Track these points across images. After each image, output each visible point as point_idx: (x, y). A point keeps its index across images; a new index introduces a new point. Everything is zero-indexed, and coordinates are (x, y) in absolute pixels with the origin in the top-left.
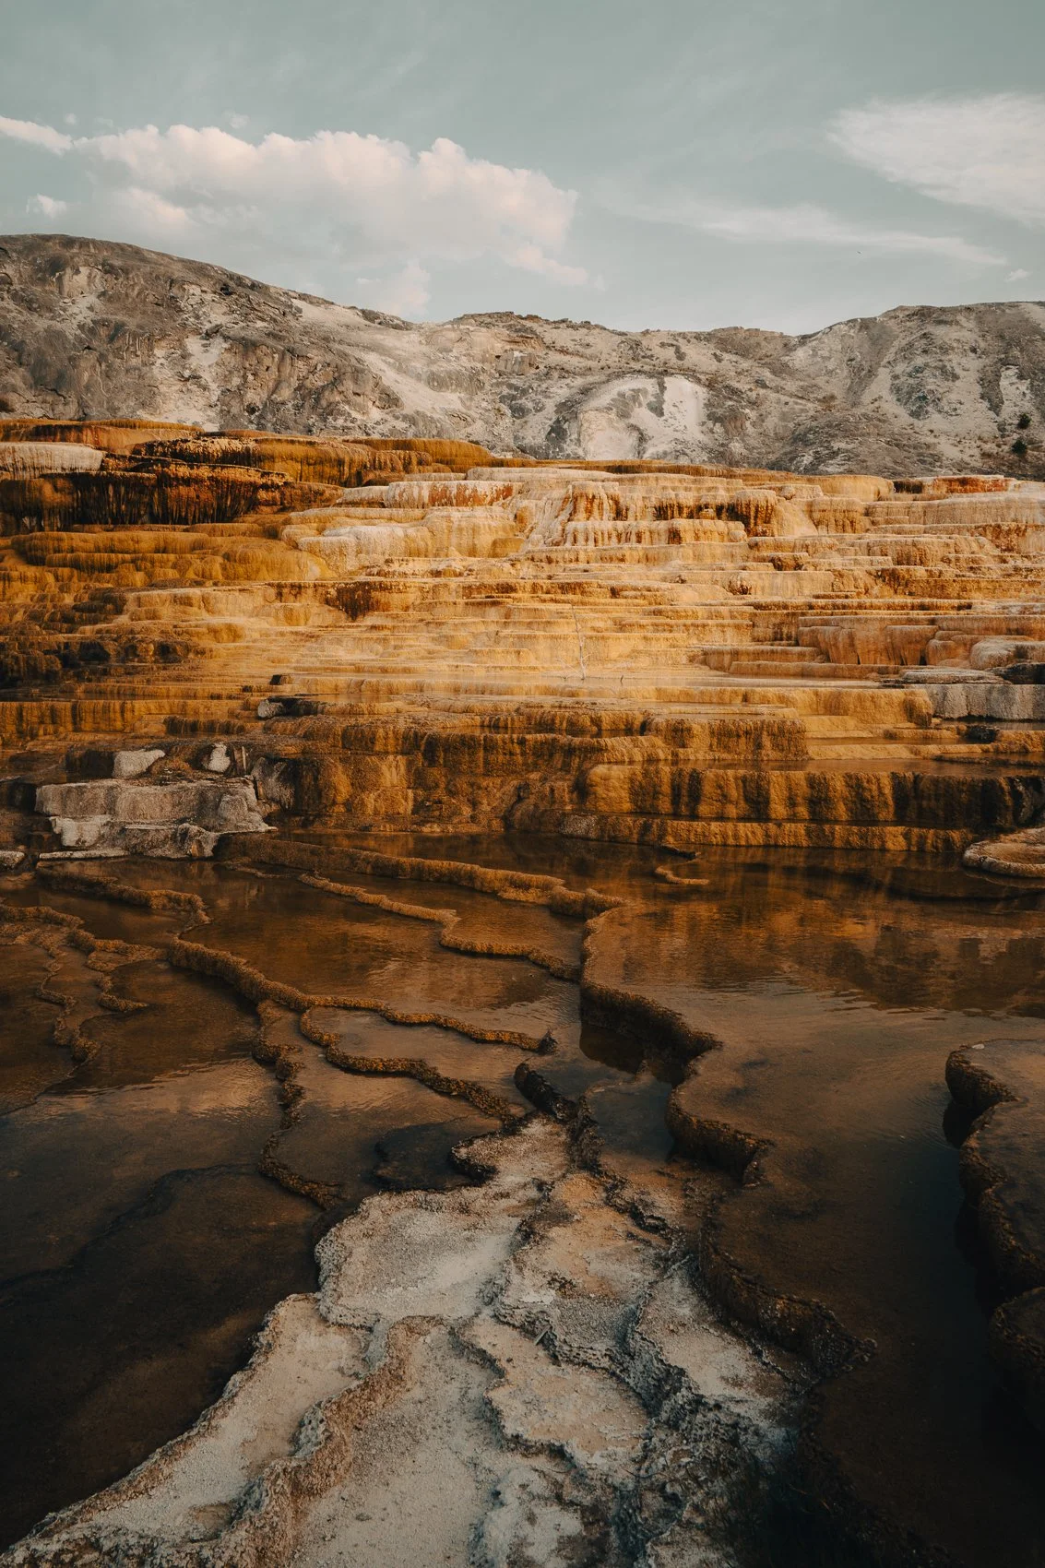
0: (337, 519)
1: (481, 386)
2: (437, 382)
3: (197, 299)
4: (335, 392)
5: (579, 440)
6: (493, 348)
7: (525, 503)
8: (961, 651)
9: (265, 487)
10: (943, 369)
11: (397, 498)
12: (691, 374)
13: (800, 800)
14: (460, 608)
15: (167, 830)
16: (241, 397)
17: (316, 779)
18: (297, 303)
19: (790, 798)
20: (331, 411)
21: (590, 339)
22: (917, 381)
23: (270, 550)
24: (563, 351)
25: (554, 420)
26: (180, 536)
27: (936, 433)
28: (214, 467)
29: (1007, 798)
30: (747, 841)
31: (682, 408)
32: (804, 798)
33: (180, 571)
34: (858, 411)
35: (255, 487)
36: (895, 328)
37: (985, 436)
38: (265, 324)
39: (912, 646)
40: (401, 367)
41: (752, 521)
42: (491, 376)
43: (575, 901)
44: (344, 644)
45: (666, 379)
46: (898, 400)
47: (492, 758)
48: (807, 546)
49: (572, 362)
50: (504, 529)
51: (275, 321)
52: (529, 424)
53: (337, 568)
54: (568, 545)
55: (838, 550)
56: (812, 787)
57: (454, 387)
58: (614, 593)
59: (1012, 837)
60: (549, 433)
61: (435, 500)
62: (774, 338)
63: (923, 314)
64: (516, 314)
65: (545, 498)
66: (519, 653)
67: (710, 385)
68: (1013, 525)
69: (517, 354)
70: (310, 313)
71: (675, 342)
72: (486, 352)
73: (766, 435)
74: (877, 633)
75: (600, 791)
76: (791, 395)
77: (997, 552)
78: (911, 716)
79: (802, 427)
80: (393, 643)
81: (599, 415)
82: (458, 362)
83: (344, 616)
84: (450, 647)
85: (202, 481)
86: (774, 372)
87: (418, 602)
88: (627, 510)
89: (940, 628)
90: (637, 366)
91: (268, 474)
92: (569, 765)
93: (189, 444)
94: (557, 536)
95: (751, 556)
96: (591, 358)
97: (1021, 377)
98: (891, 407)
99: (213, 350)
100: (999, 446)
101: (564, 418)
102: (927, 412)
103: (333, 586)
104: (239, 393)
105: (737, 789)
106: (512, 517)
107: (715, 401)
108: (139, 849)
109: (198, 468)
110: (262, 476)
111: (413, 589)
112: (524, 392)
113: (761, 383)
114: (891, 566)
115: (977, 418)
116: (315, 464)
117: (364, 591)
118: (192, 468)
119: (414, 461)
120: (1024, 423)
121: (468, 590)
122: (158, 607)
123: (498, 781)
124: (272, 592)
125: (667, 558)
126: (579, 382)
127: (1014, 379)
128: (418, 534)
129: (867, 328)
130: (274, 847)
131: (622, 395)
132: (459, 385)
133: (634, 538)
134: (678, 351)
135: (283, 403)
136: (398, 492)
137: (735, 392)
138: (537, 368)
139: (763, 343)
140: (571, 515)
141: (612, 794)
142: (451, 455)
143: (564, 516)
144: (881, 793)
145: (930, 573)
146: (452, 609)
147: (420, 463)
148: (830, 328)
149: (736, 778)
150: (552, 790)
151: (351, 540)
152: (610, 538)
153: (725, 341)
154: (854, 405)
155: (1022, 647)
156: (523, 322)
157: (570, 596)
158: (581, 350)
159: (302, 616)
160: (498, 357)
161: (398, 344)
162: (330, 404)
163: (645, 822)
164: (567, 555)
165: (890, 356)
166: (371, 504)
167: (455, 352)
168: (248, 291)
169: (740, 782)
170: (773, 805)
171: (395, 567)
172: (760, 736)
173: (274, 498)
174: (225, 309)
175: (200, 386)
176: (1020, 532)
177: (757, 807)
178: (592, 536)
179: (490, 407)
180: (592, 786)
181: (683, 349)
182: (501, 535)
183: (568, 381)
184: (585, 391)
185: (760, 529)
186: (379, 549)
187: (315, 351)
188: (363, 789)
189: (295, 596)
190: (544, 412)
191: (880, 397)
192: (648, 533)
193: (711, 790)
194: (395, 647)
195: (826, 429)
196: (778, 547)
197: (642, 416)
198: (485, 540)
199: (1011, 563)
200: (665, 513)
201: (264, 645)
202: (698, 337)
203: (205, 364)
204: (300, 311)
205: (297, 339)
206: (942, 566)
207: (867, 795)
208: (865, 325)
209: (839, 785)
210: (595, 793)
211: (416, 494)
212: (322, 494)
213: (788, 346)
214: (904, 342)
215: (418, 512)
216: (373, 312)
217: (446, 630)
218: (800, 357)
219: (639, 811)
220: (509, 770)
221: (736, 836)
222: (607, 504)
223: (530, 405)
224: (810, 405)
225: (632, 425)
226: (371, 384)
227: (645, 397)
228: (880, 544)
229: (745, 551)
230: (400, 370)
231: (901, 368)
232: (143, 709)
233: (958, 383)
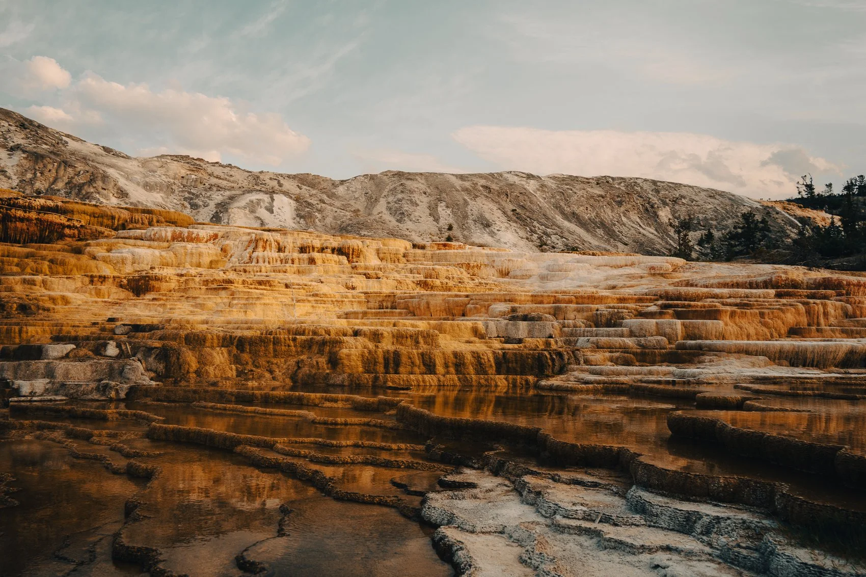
0: (119, 245)
1: (173, 192)
2: (148, 187)
3: (6, 129)
4: (91, 187)
5: (228, 223)
6: (180, 172)
7: (227, 242)
8: (483, 310)
9: (69, 227)
10: (411, 201)
11: (153, 237)
12: (286, 194)
13: (450, 364)
14: (203, 291)
15: (93, 385)
16: (32, 185)
17: (178, 359)
18: (64, 138)
19: (445, 363)
20: (88, 196)
21: (232, 173)
22: (399, 205)
23: (79, 259)
24: (218, 177)
25: (214, 212)
26: (17, 249)
27: (410, 230)
28: (40, 213)
29: (549, 361)
30: (430, 384)
31: (283, 210)
32: (453, 364)
33: (21, 268)
34: (372, 218)
35: (63, 226)
36: (387, 180)
37: (433, 233)
38: (48, 147)
39: (459, 308)
40: (128, 177)
41: (351, 256)
42: (178, 186)
43: (373, 403)
44: (139, 307)
45: (274, 195)
46: (391, 214)
47: (278, 348)
48: (381, 269)
49: (224, 183)
50: (216, 255)
51: (54, 146)
52: (201, 213)
53: (120, 270)
54: (253, 264)
55: (396, 271)
56: (456, 358)
57: (158, 191)
58: (287, 286)
59: (554, 379)
60: (212, 218)
61: (174, 238)
62: (327, 180)
63: (400, 175)
64: (191, 157)
65: (238, 240)
66: (246, 312)
67: (297, 200)
68: (475, 264)
69: (193, 176)
70: (72, 145)
71: (277, 177)
72: (176, 174)
73: (326, 226)
74: (441, 301)
75: (346, 362)
76: (338, 208)
77: (469, 276)
78: (476, 334)
79: (344, 224)
80: (169, 307)
81: (239, 210)
82: (160, 177)
83: (131, 294)
84: (202, 309)
85: (32, 220)
86: (328, 196)
87: (177, 288)
88: (285, 248)
89: (471, 299)
90: (258, 188)
91: (71, 220)
92: (323, 351)
93: (20, 200)
94: (246, 259)
95: (353, 272)
96: (233, 182)
97: (447, 207)
98: (387, 217)
99: (15, 158)
100: (440, 238)
101: (220, 211)
102: (405, 220)
103: (125, 278)
104: (31, 182)
105: (419, 359)
106: (220, 249)
107: (300, 208)
108: (75, 396)
109: (29, 212)
110: (68, 221)
111: (174, 281)
112: (197, 196)
113: (322, 201)
114: (423, 279)
115: (428, 224)
116: (98, 217)
117: (145, 280)
118: (25, 212)
119: (155, 220)
120: (450, 228)
121: (206, 282)
122: (13, 285)
123: (283, 360)
124: (87, 280)
125: (310, 272)
126: (228, 193)
127: (444, 208)
128: (168, 256)
129: (373, 179)
130: (168, 391)
131: (252, 202)
132: (161, 190)
133: (290, 261)
134: (279, 182)
135: (59, 190)
136: (153, 233)
137: (309, 204)
138: (204, 185)
139: (322, 182)
140: (254, 249)
141: (353, 363)
142: (174, 219)
143: (250, 250)
144: (489, 361)
145: (442, 283)
146: (198, 291)
147: (158, 222)
148: (355, 178)
149: (418, 354)
150: (317, 363)
151: (129, 256)
152: (276, 261)
153: (303, 180)
154: (369, 214)
155: (514, 307)
156: (195, 161)
157: (263, 287)
158: (228, 178)
159: (106, 293)
160: (183, 177)
161: (125, 165)
162: (87, 193)
163: (375, 376)
164: (255, 269)
165: (385, 193)
166: (136, 238)
167: (158, 173)
168: (37, 129)
169: (420, 355)
170: (437, 367)
171: (156, 271)
172: (418, 337)
173: (74, 233)
174: (23, 136)
175: (6, 176)
176: (478, 267)
177: (430, 367)
178: (267, 260)
179: (178, 203)
180: (341, 359)
181: (282, 182)
182: (215, 258)
183: (222, 192)
184: (232, 198)
185: (355, 260)
186: (145, 262)
187: (79, 164)
188: (205, 364)
189: (102, 283)
190: (209, 208)
191: (382, 212)
192: (297, 260)
193: (406, 360)
194: (171, 309)
195: (357, 225)
196: (366, 268)
197: (262, 212)
198: (206, 260)
199: (477, 281)
200: (305, 250)
201: (86, 307)
202: (289, 176)
203: (9, 165)
204: (67, 143)
205: (68, 157)
206: (446, 280)
207: (483, 361)
208: (372, 177)
209: (469, 357)
210: (342, 363)
211: (163, 235)
212: (103, 233)
213: (334, 185)
214: (392, 187)
215: (166, 244)
216: (110, 149)
217: (199, 301)
218: (341, 190)
219: (368, 371)
220: (288, 354)
221: (424, 381)
222: (274, 245)
223: (201, 203)
224: (347, 213)
225: (257, 217)
226: (113, 184)
227: (264, 203)
228: (416, 268)
229: (350, 269)
230: (127, 179)
231: (391, 199)
232: (33, 332)
233: (418, 207)
